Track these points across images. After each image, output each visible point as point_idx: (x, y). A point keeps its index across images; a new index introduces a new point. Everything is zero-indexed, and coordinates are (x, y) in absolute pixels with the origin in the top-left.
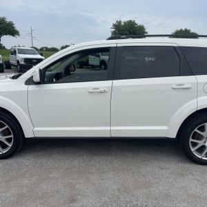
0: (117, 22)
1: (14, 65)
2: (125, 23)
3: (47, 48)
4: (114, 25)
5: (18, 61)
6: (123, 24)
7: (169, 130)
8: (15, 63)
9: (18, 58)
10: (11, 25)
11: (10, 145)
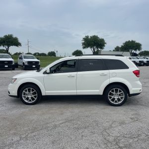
0: (86, 36)
1: (21, 66)
2: (91, 37)
3: (38, 53)
4: (84, 39)
5: (24, 63)
6: (89, 37)
7: (99, 91)
8: (22, 64)
9: (23, 61)
10: (16, 39)
11: (36, 99)
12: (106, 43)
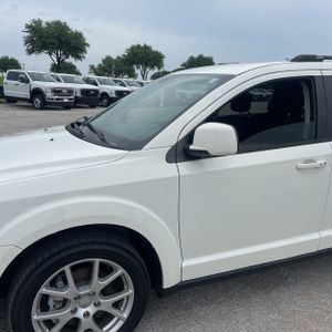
0: (34, 21)
2: (47, 23)
4: (28, 26)
12: (88, 45)
